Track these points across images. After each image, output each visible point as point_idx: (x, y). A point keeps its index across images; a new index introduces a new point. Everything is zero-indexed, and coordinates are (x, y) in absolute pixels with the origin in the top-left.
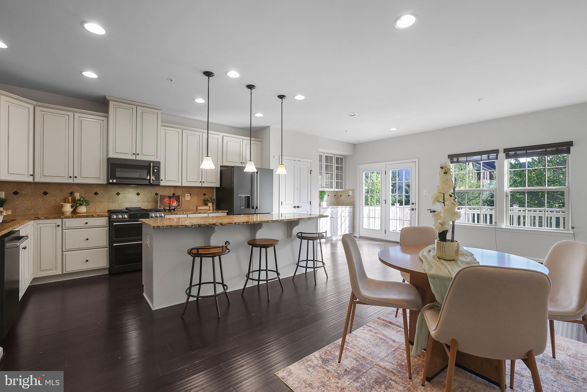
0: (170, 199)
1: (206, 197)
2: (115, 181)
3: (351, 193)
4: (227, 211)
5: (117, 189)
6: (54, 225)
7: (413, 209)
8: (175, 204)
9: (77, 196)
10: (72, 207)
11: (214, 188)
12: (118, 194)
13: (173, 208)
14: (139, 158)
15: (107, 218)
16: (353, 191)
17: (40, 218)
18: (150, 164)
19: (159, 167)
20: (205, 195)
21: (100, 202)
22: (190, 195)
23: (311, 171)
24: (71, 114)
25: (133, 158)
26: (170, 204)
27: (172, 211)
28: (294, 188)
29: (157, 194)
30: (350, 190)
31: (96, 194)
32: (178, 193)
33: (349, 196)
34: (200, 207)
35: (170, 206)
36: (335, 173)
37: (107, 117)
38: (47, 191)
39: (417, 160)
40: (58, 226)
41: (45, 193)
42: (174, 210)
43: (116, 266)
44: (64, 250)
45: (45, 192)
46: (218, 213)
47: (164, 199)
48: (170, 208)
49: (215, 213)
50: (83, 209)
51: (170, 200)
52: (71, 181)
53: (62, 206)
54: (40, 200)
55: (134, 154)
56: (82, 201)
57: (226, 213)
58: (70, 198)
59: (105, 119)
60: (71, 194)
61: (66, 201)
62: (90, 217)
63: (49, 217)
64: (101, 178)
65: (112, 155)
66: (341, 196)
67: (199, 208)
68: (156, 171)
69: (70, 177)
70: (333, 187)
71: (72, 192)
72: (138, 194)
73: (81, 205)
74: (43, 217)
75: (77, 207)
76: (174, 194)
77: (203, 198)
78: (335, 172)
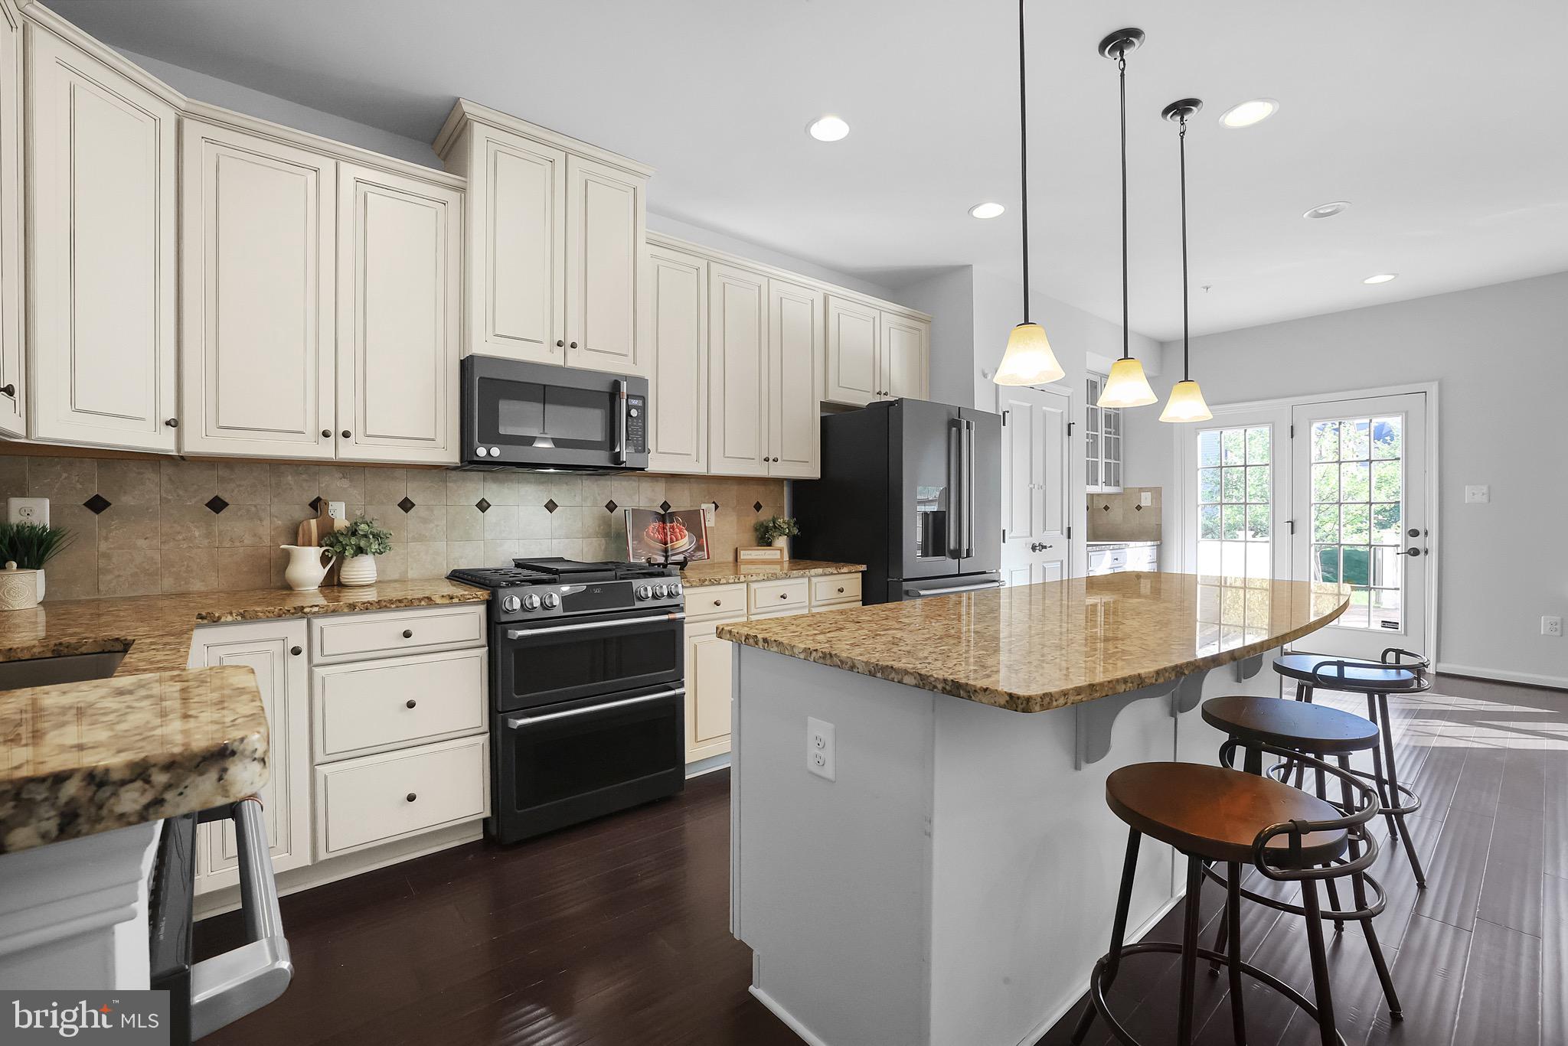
0: (664, 522)
1: (765, 515)
2: (495, 452)
3: (1146, 500)
4: (864, 568)
5: (477, 488)
6: (277, 647)
7: (1415, 552)
8: (684, 543)
9: (339, 515)
10: (324, 560)
11: (785, 482)
12: (483, 506)
13: (680, 558)
14: (577, 360)
15: (481, 609)
16: (1157, 492)
17: (219, 618)
18: (616, 385)
19: (644, 399)
20: (758, 507)
21: (420, 538)
22: (717, 507)
23: (1069, 425)
24: (327, 165)
25: (555, 358)
26: (666, 543)
27: (676, 569)
28: (1031, 483)
29: (611, 506)
30: (1141, 490)
31: (406, 505)
32: (681, 501)
33: (1139, 508)
34: (750, 552)
35: (666, 551)
36: (1104, 435)
37: (462, 190)
38: (226, 497)
39: (1433, 390)
40: (296, 651)
41: (217, 505)
42: (682, 565)
43: (519, 811)
44: (319, 757)
45: (217, 498)
46: (839, 574)
47: (647, 527)
48: (667, 557)
49: (832, 574)
50: (362, 570)
51: (664, 528)
52: (324, 451)
53: (286, 559)
54: (197, 534)
55: (559, 344)
56: (365, 536)
57: (861, 574)
58: (313, 522)
59: (453, 197)
60: (317, 505)
61: (295, 535)
62: (419, 607)
63: (257, 612)
64: (440, 440)
65: (482, 346)
66: (1106, 508)
67: (744, 555)
68: (634, 413)
69: (326, 434)
70: (1097, 480)
71: (319, 499)
72: (551, 506)
73: (360, 551)
74: (231, 614)
75: (341, 558)
76: (665, 506)
77: (753, 518)
78: (1104, 432)
